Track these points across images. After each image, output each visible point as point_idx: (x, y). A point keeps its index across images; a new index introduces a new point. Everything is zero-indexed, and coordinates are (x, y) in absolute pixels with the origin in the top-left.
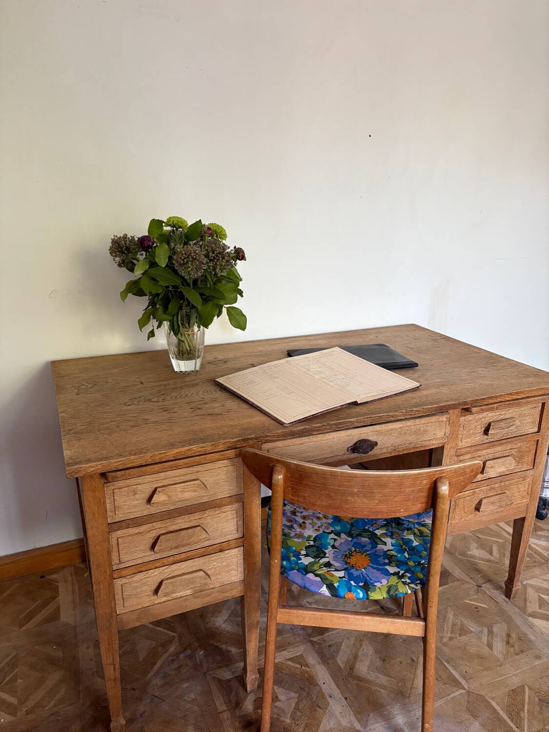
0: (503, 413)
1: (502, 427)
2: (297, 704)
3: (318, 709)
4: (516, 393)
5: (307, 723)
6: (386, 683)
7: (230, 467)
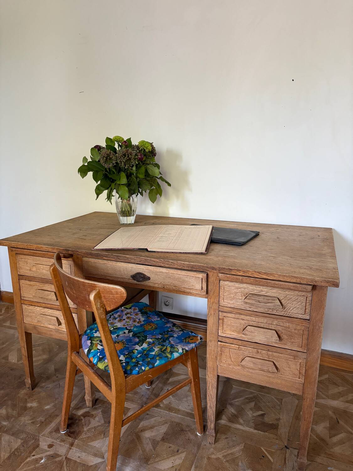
0: (265, 290)
1: (259, 301)
2: (98, 426)
3: (103, 435)
4: (264, 273)
5: (90, 436)
6: (147, 449)
7: (67, 265)
